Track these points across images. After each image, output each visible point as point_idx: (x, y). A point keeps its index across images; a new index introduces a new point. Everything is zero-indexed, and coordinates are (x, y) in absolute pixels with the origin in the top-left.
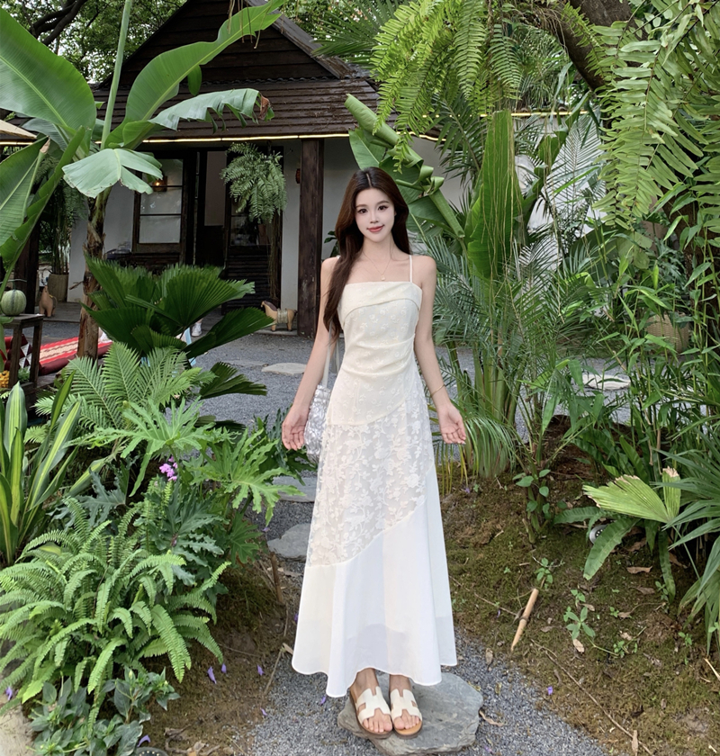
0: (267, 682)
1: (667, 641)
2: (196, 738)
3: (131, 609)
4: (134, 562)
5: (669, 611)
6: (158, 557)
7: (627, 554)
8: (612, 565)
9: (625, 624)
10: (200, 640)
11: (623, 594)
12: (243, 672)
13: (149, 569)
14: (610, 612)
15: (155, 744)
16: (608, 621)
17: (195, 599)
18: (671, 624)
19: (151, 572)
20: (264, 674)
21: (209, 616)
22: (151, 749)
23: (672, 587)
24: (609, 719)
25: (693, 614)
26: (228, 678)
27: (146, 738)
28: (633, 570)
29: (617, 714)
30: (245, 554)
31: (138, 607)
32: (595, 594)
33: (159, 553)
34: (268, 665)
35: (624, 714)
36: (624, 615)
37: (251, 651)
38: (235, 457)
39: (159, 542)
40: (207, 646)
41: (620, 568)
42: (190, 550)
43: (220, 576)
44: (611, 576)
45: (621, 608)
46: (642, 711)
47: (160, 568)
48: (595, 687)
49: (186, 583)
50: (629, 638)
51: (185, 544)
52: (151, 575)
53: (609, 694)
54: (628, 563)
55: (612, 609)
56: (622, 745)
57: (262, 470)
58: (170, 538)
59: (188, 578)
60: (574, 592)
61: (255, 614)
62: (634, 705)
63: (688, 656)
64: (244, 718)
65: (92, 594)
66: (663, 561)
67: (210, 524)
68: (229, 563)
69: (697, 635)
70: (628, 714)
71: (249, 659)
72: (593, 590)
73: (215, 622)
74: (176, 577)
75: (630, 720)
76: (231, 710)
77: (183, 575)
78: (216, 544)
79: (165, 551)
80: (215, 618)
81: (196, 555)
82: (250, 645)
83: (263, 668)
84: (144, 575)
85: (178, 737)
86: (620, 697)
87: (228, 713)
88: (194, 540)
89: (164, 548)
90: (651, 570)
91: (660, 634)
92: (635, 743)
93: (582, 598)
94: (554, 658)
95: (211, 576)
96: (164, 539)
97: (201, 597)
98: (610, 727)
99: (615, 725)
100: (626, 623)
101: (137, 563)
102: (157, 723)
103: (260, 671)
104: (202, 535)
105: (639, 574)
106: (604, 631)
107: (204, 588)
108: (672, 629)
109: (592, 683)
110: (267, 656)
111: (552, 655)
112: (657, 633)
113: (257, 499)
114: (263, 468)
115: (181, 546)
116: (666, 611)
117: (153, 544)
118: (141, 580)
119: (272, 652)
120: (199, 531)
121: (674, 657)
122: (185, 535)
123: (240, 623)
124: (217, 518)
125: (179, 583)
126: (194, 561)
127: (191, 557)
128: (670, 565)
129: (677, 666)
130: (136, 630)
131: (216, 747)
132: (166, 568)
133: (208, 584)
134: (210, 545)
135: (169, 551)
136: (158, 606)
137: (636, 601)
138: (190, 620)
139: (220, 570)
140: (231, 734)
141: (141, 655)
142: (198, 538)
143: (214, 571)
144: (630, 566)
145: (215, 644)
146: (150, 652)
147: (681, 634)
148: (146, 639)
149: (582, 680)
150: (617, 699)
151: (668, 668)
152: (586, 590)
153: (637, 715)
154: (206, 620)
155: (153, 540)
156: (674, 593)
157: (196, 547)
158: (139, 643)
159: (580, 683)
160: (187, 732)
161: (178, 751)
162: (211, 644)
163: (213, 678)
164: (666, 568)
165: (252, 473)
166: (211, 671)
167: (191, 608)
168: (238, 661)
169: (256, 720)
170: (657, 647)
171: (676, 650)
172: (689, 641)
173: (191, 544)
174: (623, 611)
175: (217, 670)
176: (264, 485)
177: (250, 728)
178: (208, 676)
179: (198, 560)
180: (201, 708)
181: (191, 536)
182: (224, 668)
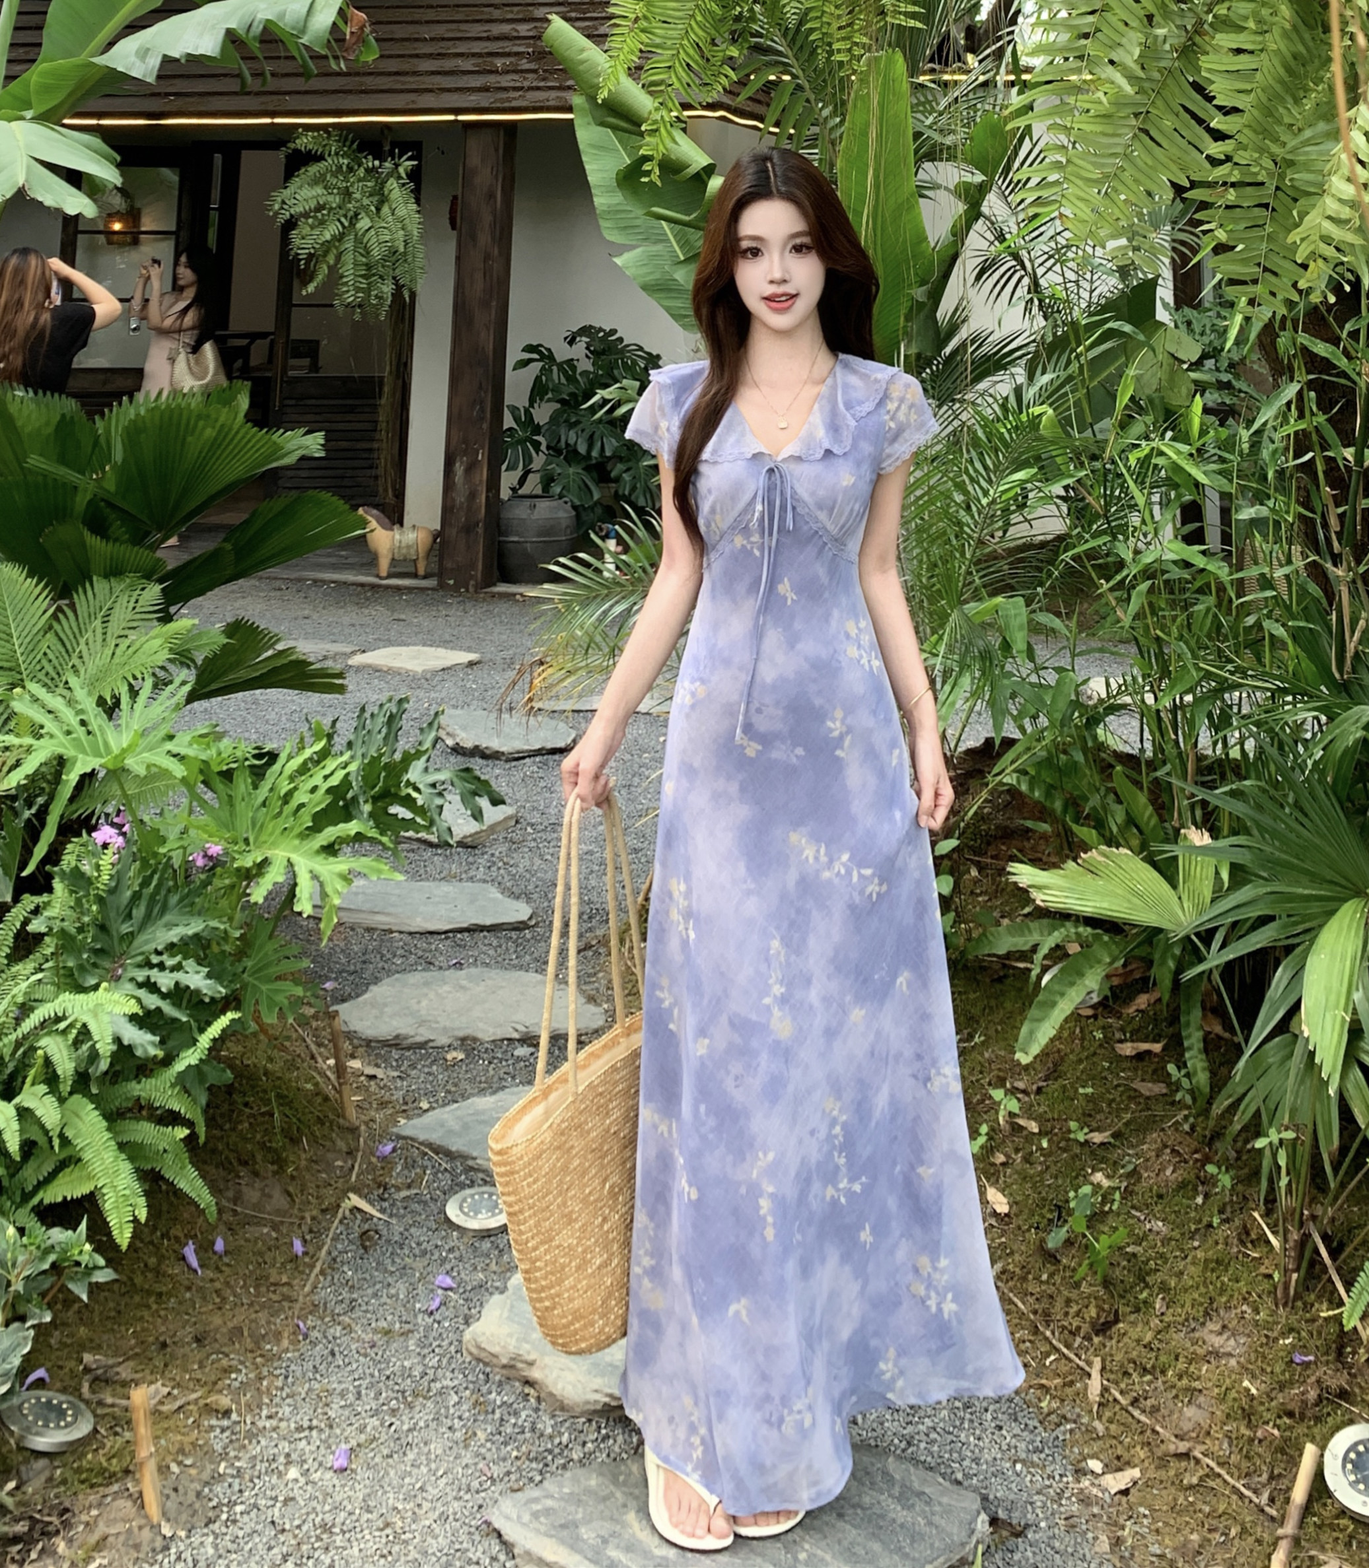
0: (312, 1266)
1: (1182, 1185)
2: (149, 1378)
3: (17, 1100)
4: (25, 1009)
5: (1193, 1128)
6: (82, 997)
7: (1119, 1018)
8: (1083, 1039)
9: (1099, 1155)
10: (168, 1174)
11: (1102, 1096)
12: (261, 1254)
13: (58, 1019)
14: (1069, 1131)
15: (58, 1385)
16: (1065, 1150)
17: (160, 1089)
18: (1196, 1152)
19: (62, 1025)
20: (305, 1253)
21: (189, 1124)
22: (50, 1394)
23: (1202, 1078)
24: (1046, 1339)
25: (1237, 1125)
26: (228, 1265)
27: (41, 1373)
28: (1127, 1049)
29: (1064, 1328)
30: (272, 1003)
31: (34, 1097)
32: (1041, 1098)
33: (81, 989)
34: (315, 1234)
35: (1079, 1328)
36: (1097, 1138)
37: (278, 1212)
38: (260, 800)
39: (82, 968)
40: (182, 1185)
41: (1101, 1046)
42: (151, 986)
43: (214, 1040)
44: (1080, 1061)
45: (1094, 1125)
46: (1117, 1321)
47: (85, 1018)
48: (1024, 1279)
49: (139, 1053)
50: (1106, 1183)
51: (141, 975)
52: (64, 1032)
53: (1051, 1290)
54: (1118, 1035)
55: (1073, 1125)
56: (1068, 1390)
57: (317, 826)
58: (107, 964)
59: (145, 1042)
60: (998, 1094)
61: (292, 1139)
62: (1100, 1309)
63: (1221, 1212)
64: (258, 1340)
66: (1188, 1024)
67: (196, 936)
68: (236, 1015)
69: (1246, 1171)
70: (1086, 1328)
71: (275, 1227)
72: (1039, 1091)
73: (202, 1139)
74: (118, 1040)
75: (1090, 1339)
76: (230, 1325)
77: (134, 1035)
78: (209, 976)
79: (96, 988)
80: (201, 1130)
81: (164, 996)
82: (278, 1200)
83: (305, 1241)
84: (49, 1034)
85: (110, 1373)
86: (1074, 1295)
87: (224, 1330)
88: (161, 966)
89: (93, 982)
90: (1164, 1049)
91: (1168, 1172)
92: (1095, 1385)
93: (1013, 1105)
95: (194, 1042)
96: (95, 965)
97: (173, 1086)
98: (1048, 1355)
99: (1057, 1350)
100: (1100, 1152)
101: (32, 1009)
102: (65, 1345)
103: (298, 1246)
104: (178, 958)
105: (1140, 1056)
106: (1053, 1170)
107: (180, 1066)
108: (1197, 1160)
109: (1017, 1270)
110: (313, 1218)
112: (1161, 1170)
113: (305, 888)
114: (320, 822)
115: (132, 980)
116: (1186, 1127)
117: (70, 973)
118: (43, 1042)
119: (324, 1211)
120: (171, 948)
121: (1193, 1214)
122: (140, 958)
123: (259, 1158)
124: (214, 923)
125: (123, 1050)
126: (159, 1009)
127: (153, 1001)
128: (1200, 1034)
129: (1197, 1230)
130: (28, 1148)
131: (194, 1396)
132: (96, 1015)
133: (190, 1058)
134: (196, 978)
135: (104, 985)
136: (77, 1097)
137: (1127, 1109)
138: (146, 1132)
139: (215, 1030)
140: (227, 1371)
141: (35, 1201)
142: (170, 962)
143: (202, 1030)
144: (1121, 1041)
145: (199, 1182)
146: (54, 1194)
147: (1211, 1169)
148: (48, 1167)
150: (1068, 1302)
151: (1176, 1234)
152: (1024, 1092)
153: (1103, 1328)
154: (182, 1133)
155: (70, 964)
156: (1208, 1090)
157: (166, 981)
158: (31, 1174)
160: (131, 1364)
161: (109, 1400)
162: (189, 1181)
163: (194, 1263)
164: (1193, 1040)
165: (297, 830)
166: (190, 1251)
167: (151, 1108)
168: (251, 1232)
169: (285, 1343)
170: (1160, 1197)
171: (1199, 1200)
172: (1226, 1180)
173: (155, 975)
174: (1098, 1129)
175: (205, 1248)
176: (321, 858)
177: (269, 1358)
178: (184, 1258)
179: (168, 1009)
180: (165, 1319)
181: (155, 959)
182: (219, 1245)
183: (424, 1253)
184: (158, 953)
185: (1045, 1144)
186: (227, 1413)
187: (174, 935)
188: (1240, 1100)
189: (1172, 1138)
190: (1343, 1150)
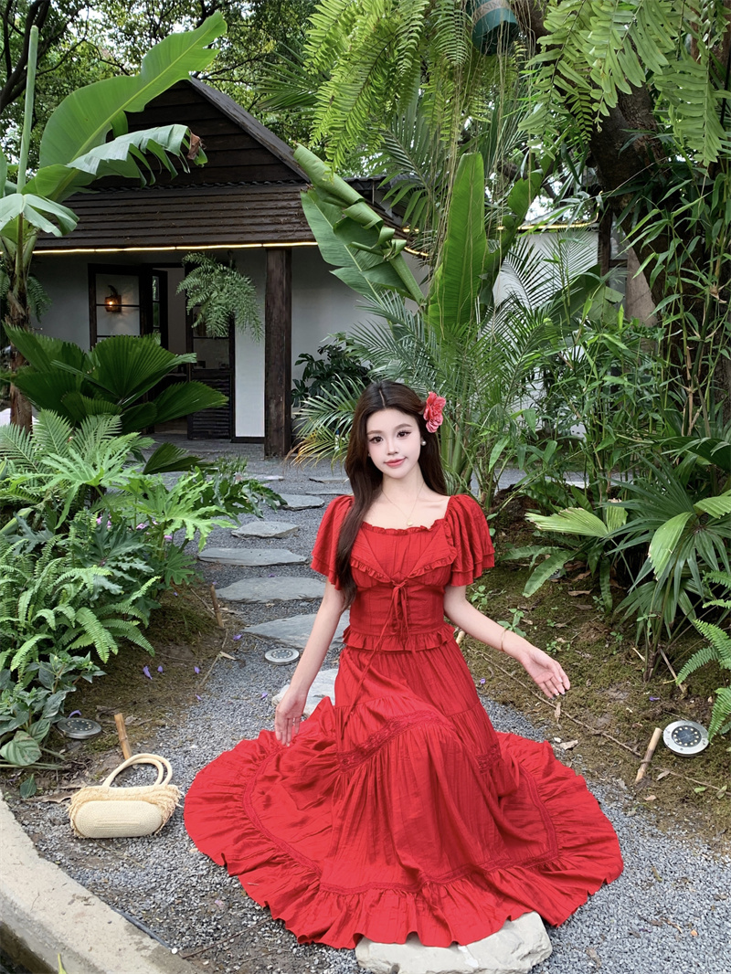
0: (203, 677)
1: (599, 641)
2: (128, 714)
3: (54, 610)
5: (604, 620)
7: (570, 582)
8: (553, 590)
9: (561, 632)
10: (131, 639)
11: (562, 610)
12: (180, 672)
13: (72, 578)
14: (547, 624)
15: (85, 716)
16: (545, 630)
17: (125, 607)
18: (605, 628)
19: (73, 580)
20: (200, 672)
21: (140, 620)
22: (81, 719)
23: (609, 602)
24: (536, 697)
25: (626, 617)
26: (164, 676)
27: (77, 712)
28: (574, 593)
30: (179, 577)
31: (63, 608)
32: (534, 612)
34: (205, 666)
36: (560, 625)
37: (188, 658)
38: (170, 498)
39: (84, 560)
40: (137, 642)
41: (561, 592)
42: (119, 569)
43: (149, 587)
44: (552, 598)
45: (558, 621)
49: (113, 592)
50: (563, 641)
51: (113, 564)
52: (73, 582)
54: (569, 588)
55: (549, 621)
56: (545, 714)
57: (195, 508)
58: (97, 559)
59: (116, 589)
60: (513, 611)
61: (193, 632)
63: (617, 649)
64: (179, 702)
65: (14, 599)
66: (603, 582)
67: (139, 549)
68: (158, 578)
71: (186, 663)
72: (533, 609)
73: (146, 627)
74: (102, 587)
77: (108, 585)
78: (146, 564)
79: (91, 567)
80: (147, 623)
81: (125, 572)
82: (188, 654)
83: (200, 669)
84: (67, 583)
85: (110, 712)
87: (163, 698)
88: (124, 561)
90: (591, 593)
91: (592, 636)
92: (558, 712)
93: (521, 615)
94: (490, 659)
95: (139, 588)
96: (90, 559)
97: (130, 606)
98: (536, 702)
99: (541, 700)
101: (60, 574)
102: (89, 703)
104: (131, 558)
105: (580, 596)
106: (539, 637)
108: (605, 632)
110: (204, 661)
111: (487, 657)
112: (589, 636)
113: (190, 529)
114: (197, 506)
115: (109, 566)
116: (601, 620)
118: (64, 587)
119: (209, 658)
120: (128, 554)
121: (603, 651)
122: (113, 558)
123: (178, 639)
124: (148, 545)
125: (106, 592)
126: (122, 577)
127: (119, 574)
128: (609, 585)
129: (606, 656)
131: (149, 720)
132: (91, 581)
133: (137, 595)
136: (83, 608)
137: (573, 615)
138: (119, 623)
139: (149, 583)
140: (164, 712)
141: (68, 648)
142: (127, 559)
143: (143, 585)
144: (571, 590)
145: (146, 641)
146: (76, 645)
147: (612, 634)
149: (514, 672)
151: (596, 658)
152: (526, 610)
154: (137, 623)
156: (611, 606)
159: (511, 675)
160: (119, 709)
161: (109, 722)
162: (141, 641)
163: (148, 675)
164: (606, 588)
165: (187, 509)
166: (146, 670)
167: (120, 614)
168: (175, 665)
169: (191, 703)
170: (589, 645)
171: (607, 646)
172: (620, 638)
173: (120, 564)
174: (560, 622)
175: (153, 670)
176: (198, 520)
177: (184, 708)
178: (144, 673)
179: (127, 577)
180: (135, 694)
181: (120, 558)
182: (160, 669)
183: (255, 672)
184: (121, 555)
185: (535, 628)
186: (164, 726)
187: (129, 549)
188: (628, 607)
189: (595, 624)
190: (675, 625)
